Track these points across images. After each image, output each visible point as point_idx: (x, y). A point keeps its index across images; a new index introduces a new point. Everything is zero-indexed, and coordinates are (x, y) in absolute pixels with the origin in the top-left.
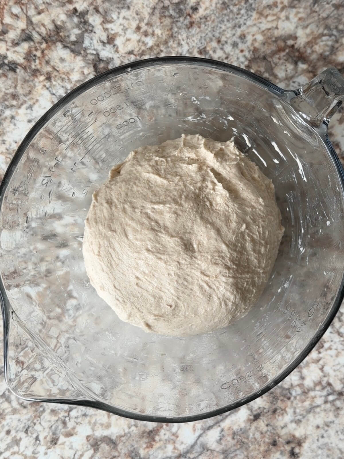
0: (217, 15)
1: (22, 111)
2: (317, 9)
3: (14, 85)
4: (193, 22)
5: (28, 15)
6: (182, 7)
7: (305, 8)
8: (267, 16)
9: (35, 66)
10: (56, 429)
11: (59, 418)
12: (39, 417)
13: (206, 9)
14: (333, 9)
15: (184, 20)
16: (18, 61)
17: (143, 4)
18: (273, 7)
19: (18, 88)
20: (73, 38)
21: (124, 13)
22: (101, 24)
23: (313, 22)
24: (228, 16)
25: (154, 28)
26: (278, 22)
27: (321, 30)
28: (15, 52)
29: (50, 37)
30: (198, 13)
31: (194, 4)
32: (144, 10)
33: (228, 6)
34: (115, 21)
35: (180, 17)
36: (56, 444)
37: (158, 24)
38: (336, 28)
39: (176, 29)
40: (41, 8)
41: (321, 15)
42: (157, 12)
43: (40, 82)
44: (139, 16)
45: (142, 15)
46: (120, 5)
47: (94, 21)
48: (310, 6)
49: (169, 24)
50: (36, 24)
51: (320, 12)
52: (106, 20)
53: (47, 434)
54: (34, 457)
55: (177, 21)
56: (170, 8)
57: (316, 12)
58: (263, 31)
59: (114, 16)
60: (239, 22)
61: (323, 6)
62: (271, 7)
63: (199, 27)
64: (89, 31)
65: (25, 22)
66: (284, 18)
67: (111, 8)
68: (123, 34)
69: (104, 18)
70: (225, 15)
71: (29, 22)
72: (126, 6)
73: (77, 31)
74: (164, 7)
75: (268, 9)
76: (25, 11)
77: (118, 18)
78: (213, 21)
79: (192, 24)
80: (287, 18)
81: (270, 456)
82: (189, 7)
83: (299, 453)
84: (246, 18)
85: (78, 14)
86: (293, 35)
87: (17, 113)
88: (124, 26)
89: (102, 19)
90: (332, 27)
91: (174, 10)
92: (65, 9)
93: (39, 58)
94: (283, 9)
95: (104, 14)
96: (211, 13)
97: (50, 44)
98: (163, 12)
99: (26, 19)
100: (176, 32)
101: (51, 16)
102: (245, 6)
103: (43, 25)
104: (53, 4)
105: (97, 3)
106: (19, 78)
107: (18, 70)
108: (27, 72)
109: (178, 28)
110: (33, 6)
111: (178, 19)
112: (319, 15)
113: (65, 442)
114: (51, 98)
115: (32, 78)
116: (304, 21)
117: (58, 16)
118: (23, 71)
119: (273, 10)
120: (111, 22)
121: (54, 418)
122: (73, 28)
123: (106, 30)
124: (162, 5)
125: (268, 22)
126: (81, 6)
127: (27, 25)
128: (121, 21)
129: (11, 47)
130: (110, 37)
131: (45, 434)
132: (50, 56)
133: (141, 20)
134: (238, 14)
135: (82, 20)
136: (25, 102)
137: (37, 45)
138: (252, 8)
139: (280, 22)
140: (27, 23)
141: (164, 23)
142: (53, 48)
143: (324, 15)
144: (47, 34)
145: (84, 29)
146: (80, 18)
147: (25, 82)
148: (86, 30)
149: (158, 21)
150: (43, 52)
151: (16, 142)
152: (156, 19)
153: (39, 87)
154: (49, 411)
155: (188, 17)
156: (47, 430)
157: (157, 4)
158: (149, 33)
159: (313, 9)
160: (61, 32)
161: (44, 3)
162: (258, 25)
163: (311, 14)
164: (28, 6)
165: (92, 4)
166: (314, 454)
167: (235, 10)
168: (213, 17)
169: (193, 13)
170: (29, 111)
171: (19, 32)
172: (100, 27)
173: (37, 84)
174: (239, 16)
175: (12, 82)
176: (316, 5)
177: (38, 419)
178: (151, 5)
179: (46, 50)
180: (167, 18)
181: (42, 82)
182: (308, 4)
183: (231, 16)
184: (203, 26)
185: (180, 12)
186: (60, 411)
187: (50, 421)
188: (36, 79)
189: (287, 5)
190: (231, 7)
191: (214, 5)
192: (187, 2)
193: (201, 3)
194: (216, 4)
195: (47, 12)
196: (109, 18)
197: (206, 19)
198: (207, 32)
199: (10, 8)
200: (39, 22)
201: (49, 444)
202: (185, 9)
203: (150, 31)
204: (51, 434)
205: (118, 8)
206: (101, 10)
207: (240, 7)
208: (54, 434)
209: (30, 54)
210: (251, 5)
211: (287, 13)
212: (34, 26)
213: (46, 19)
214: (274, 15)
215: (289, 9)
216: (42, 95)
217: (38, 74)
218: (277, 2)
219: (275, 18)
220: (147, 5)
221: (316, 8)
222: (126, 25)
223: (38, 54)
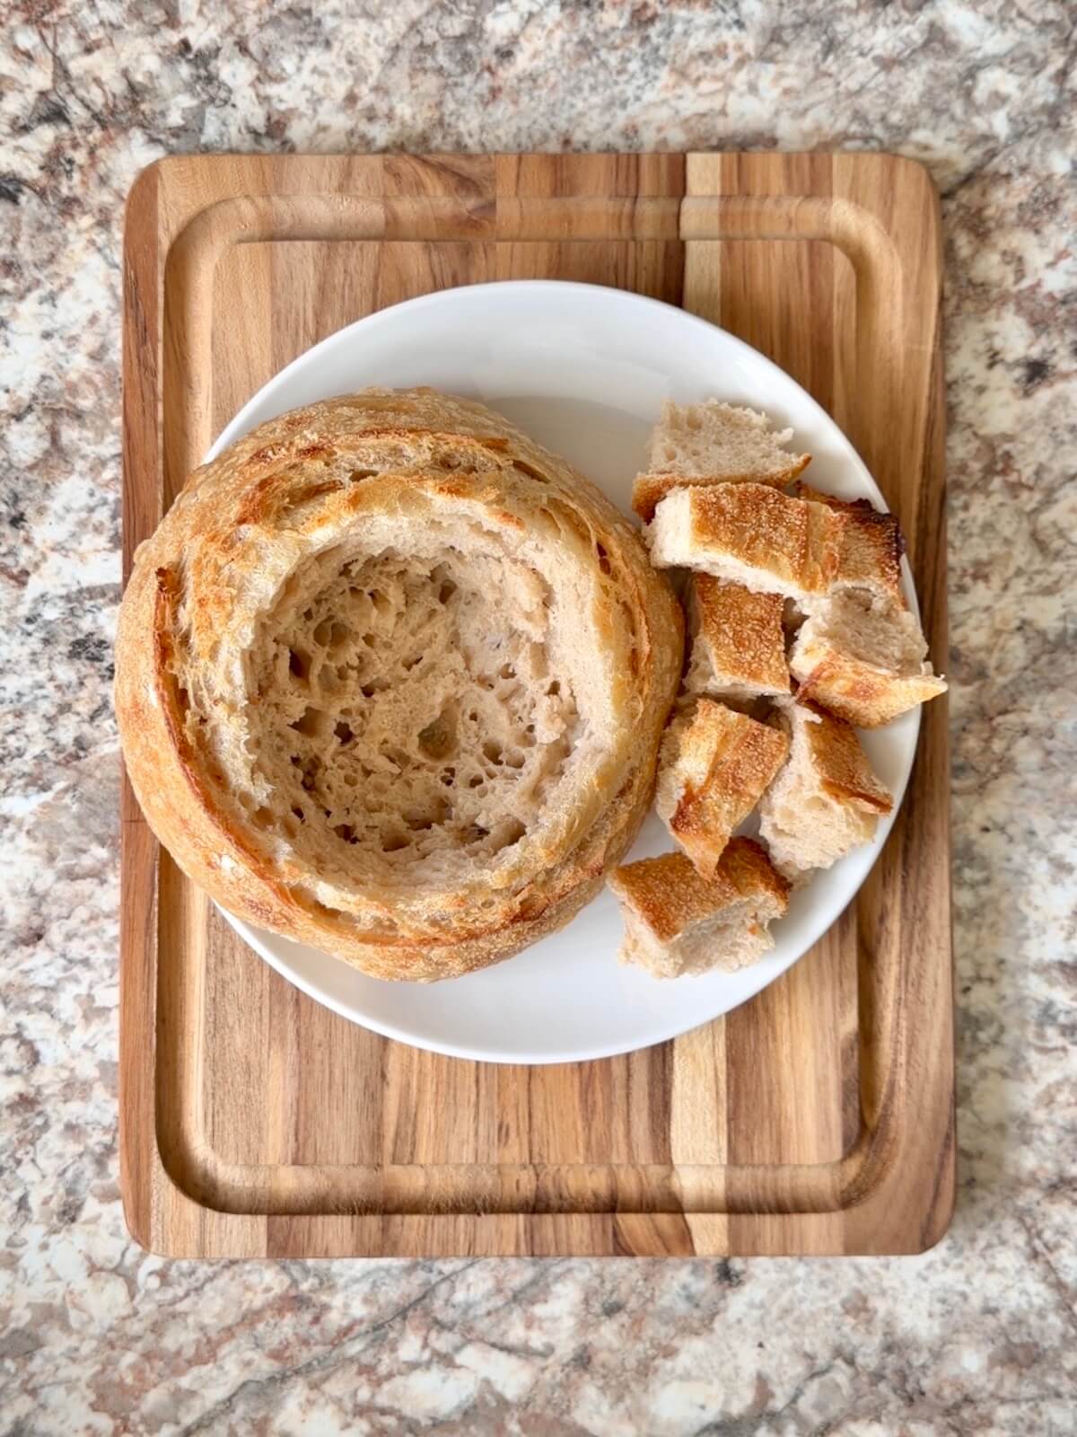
0: (564, 72)
1: (29, 306)
2: (834, 69)
3: (10, 238)
4: (500, 89)
5: (59, 53)
6: (470, 47)
7: (801, 64)
8: (698, 80)
9: (70, 188)
10: (78, 1177)
11: (86, 1147)
12: (32, 1144)
13: (535, 55)
14: (875, 69)
15: (476, 82)
16: (26, 175)
17: (368, 35)
18: (716, 58)
19: (20, 245)
20: (175, 119)
21: (315, 57)
22: (252, 85)
23: (820, 102)
24: (595, 75)
25: (395, 100)
26: (727, 96)
27: (841, 124)
28: (17, 148)
29: (113, 113)
30: (512, 64)
31: (505, 42)
32: (370, 51)
33: (595, 50)
34: (290, 77)
35: (464, 72)
36: (73, 1220)
37: (406, 89)
38: (883, 119)
39: (450, 106)
40: (93, 36)
41: (844, 84)
42: (404, 58)
43: (79, 232)
44: (354, 68)
45: (362, 64)
46: (305, 38)
47: (234, 75)
48: (815, 58)
49: (434, 91)
50: (79, 79)
51: (841, 77)
52: (265, 75)
53: (50, 1192)
54: (10, 1255)
55: (456, 84)
56: (440, 49)
57: (830, 75)
58: (687, 120)
59: (289, 64)
60: (623, 92)
61: (849, 61)
62: (711, 57)
63: (515, 103)
64: (218, 102)
65: (50, 71)
66: (744, 88)
67: (282, 43)
68: (310, 112)
69: (260, 68)
70: (586, 72)
71: (61, 71)
72: (321, 39)
73: (186, 101)
74: (422, 46)
75: (701, 62)
76: (50, 43)
77: (299, 69)
78: (553, 88)
79: (495, 92)
80: (753, 88)
81: (662, 1276)
82: (488, 49)
83: (744, 1272)
84: (641, 82)
85: (191, 56)
86: (767, 135)
87: (14, 310)
88: (313, 93)
89: (255, 72)
90: (871, 117)
91: (450, 54)
92: (157, 41)
93: (81, 167)
94: (741, 63)
95: (260, 58)
96: (549, 65)
97: (112, 131)
98: (420, 60)
99: (51, 63)
100: (452, 114)
101: (118, 56)
102: (640, 51)
103: (97, 81)
104: (126, 27)
105: (243, 28)
106: (25, 218)
107: (23, 199)
108: (47, 205)
109: (457, 101)
110: (72, 32)
111: (459, 80)
112: (838, 84)
113: (99, 1217)
114: (108, 276)
115: (59, 220)
116: (798, 98)
117: (137, 60)
118: (35, 201)
119: (715, 66)
120: (278, 79)
121: (74, 1148)
122: (176, 92)
123: (264, 100)
124: (417, 40)
125: (701, 95)
126: (201, 35)
127: (54, 81)
128: (306, 77)
129: (8, 135)
130: (275, 118)
131: (47, 1191)
132: (110, 164)
133: (360, 77)
134: (619, 73)
135: (203, 72)
136: (38, 283)
137: (78, 134)
138: (658, 58)
139: (732, 97)
140: (54, 73)
141: (422, 89)
142: (120, 142)
143: (853, 84)
144: (106, 105)
145: (205, 97)
146: (197, 67)
147: (39, 229)
148: (212, 100)
149: (406, 82)
150: (92, 153)
151: (7, 391)
152: (399, 76)
153: (77, 244)
154: (60, 1127)
155: (486, 75)
156: (52, 1180)
157: (404, 37)
158: (380, 113)
159: (823, 67)
160: (143, 101)
161: (102, 23)
162: (673, 103)
163: (815, 79)
164: (60, 30)
165: (230, 30)
166: (785, 1276)
167: (613, 59)
168: (553, 77)
169: (500, 64)
170: (46, 308)
171: (31, 96)
172: (250, 92)
173: (71, 237)
174: (624, 77)
175: (6, 230)
176: (831, 58)
177: (30, 1148)
178: (389, 39)
179: (101, 146)
180: (429, 75)
181: (86, 231)
182: (811, 53)
183: (602, 76)
184: (525, 99)
185: (466, 61)
186: (89, 1128)
187: (60, 1156)
188: (70, 225)
189: (753, 53)
190: (603, 53)
191: (556, 46)
192: (486, 36)
193: (522, 40)
194: (563, 43)
195: (108, 49)
196: (273, 70)
197: (534, 81)
198: (535, 115)
199: (12, 32)
200: (87, 72)
201: (55, 1220)
202: (480, 54)
203: (382, 107)
204: (61, 1191)
205: (300, 43)
206: (253, 47)
207: (627, 54)
208: (70, 1192)
209: (57, 157)
210: (657, 49)
211: (752, 76)
212: (74, 84)
213: (104, 66)
214: (716, 78)
215: (758, 65)
216: (83, 266)
217: (76, 210)
218: (725, 46)
219: (719, 85)
220: (376, 40)
221: (831, 64)
222: (319, 89)
223: (80, 157)
